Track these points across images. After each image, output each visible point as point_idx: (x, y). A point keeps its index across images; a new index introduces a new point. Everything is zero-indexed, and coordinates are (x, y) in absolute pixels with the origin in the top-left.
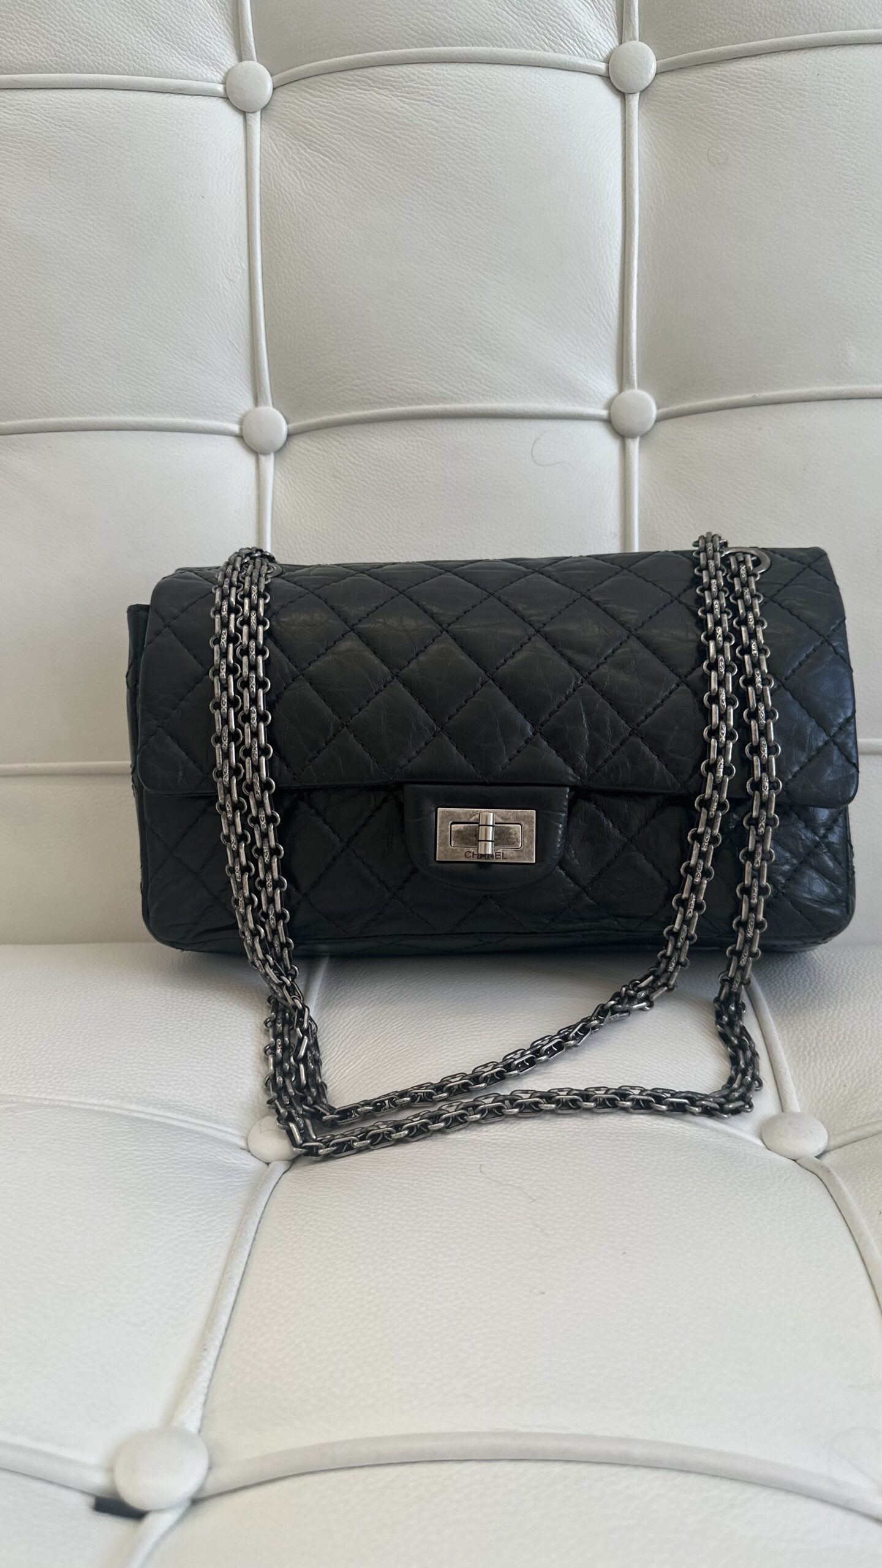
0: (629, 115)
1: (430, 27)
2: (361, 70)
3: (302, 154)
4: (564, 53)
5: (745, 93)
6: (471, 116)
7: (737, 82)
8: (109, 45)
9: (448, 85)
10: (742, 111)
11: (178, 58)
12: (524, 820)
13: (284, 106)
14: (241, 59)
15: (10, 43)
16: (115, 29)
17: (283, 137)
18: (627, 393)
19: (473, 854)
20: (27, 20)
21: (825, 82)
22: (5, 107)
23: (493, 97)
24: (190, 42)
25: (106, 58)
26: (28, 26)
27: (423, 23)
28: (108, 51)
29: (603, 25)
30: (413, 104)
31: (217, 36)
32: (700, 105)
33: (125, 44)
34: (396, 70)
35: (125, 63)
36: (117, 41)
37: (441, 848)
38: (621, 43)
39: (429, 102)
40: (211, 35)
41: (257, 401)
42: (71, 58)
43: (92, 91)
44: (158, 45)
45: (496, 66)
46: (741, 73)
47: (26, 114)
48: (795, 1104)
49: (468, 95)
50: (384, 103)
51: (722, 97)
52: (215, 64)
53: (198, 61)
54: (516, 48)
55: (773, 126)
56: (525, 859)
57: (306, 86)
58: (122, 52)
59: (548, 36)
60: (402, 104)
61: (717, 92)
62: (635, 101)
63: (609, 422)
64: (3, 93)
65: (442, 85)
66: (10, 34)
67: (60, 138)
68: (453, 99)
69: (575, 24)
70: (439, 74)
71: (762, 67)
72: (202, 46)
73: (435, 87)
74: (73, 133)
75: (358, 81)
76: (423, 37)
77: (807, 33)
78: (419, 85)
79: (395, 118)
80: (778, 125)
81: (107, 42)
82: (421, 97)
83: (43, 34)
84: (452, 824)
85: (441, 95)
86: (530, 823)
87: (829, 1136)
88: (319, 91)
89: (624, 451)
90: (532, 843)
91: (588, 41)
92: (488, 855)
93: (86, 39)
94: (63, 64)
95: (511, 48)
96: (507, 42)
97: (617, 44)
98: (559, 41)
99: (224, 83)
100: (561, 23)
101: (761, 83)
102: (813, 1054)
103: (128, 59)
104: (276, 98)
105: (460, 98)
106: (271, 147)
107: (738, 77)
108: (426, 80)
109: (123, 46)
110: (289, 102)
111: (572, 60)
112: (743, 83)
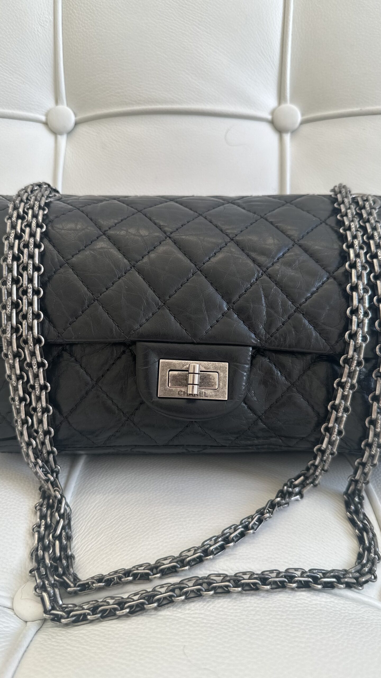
12: (220, 369)
18: (283, 106)
19: (184, 393)
37: (162, 388)
41: (57, 101)
56: (220, 397)
63: (272, 123)
84: (170, 371)
86: (224, 371)
89: (281, 140)
90: (225, 386)
92: (194, 394)
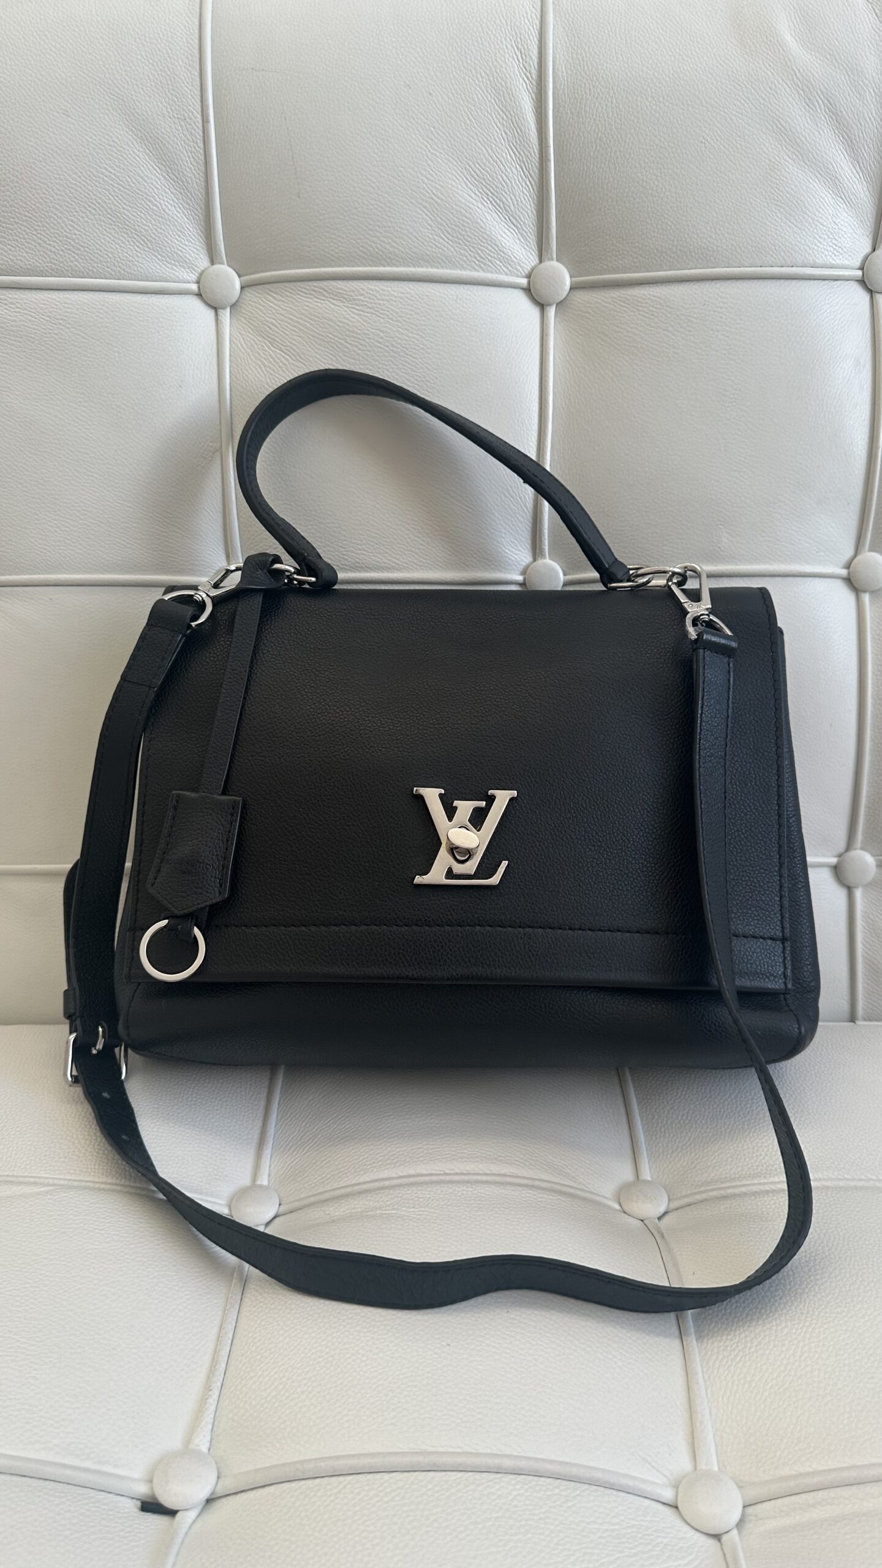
0: (546, 325)
1: (377, 250)
2: (318, 282)
3: (266, 351)
4: (492, 272)
5: (642, 315)
6: (412, 328)
7: (637, 305)
8: (98, 254)
9: (392, 300)
10: (640, 331)
11: (158, 264)
13: (250, 305)
14: (212, 263)
15: (10, 250)
16: (103, 241)
17: (249, 332)
20: (25, 231)
21: (709, 311)
22: (6, 304)
23: (431, 312)
24: (168, 249)
25: (95, 265)
26: (26, 237)
27: (371, 246)
28: (97, 258)
29: (526, 247)
30: (361, 315)
31: (192, 243)
32: (606, 322)
33: (112, 253)
34: (348, 285)
35: (111, 269)
36: (105, 250)
38: (541, 262)
39: (376, 314)
40: (187, 243)
42: (64, 265)
43: (83, 292)
44: (140, 253)
45: (434, 284)
46: (641, 298)
47: (25, 312)
48: (646, 1174)
49: (411, 310)
50: (337, 313)
51: (624, 317)
52: (189, 266)
53: (176, 266)
54: (451, 269)
55: (666, 345)
57: (268, 289)
58: (109, 260)
59: (478, 258)
60: (352, 315)
61: (620, 312)
62: (552, 312)
64: (4, 292)
65: (387, 300)
66: (9, 242)
67: (56, 334)
68: (396, 313)
69: (501, 248)
70: (384, 290)
71: (658, 294)
72: (179, 252)
73: (381, 302)
74: (67, 330)
75: (314, 291)
76: (371, 258)
77: (696, 268)
78: (367, 299)
79: (347, 327)
80: (670, 345)
81: (96, 251)
82: (369, 310)
83: (39, 244)
85: (386, 309)
87: (669, 1200)
88: (281, 296)
91: (512, 261)
93: (78, 249)
94: (57, 269)
95: (447, 268)
96: (443, 264)
97: (538, 261)
98: (488, 262)
99: (198, 282)
100: (490, 248)
101: (656, 308)
102: (663, 1130)
103: (114, 266)
104: (243, 296)
105: (402, 312)
106: (240, 342)
107: (639, 302)
108: (373, 295)
109: (110, 255)
110: (255, 302)
111: (498, 279)
112: (641, 306)
